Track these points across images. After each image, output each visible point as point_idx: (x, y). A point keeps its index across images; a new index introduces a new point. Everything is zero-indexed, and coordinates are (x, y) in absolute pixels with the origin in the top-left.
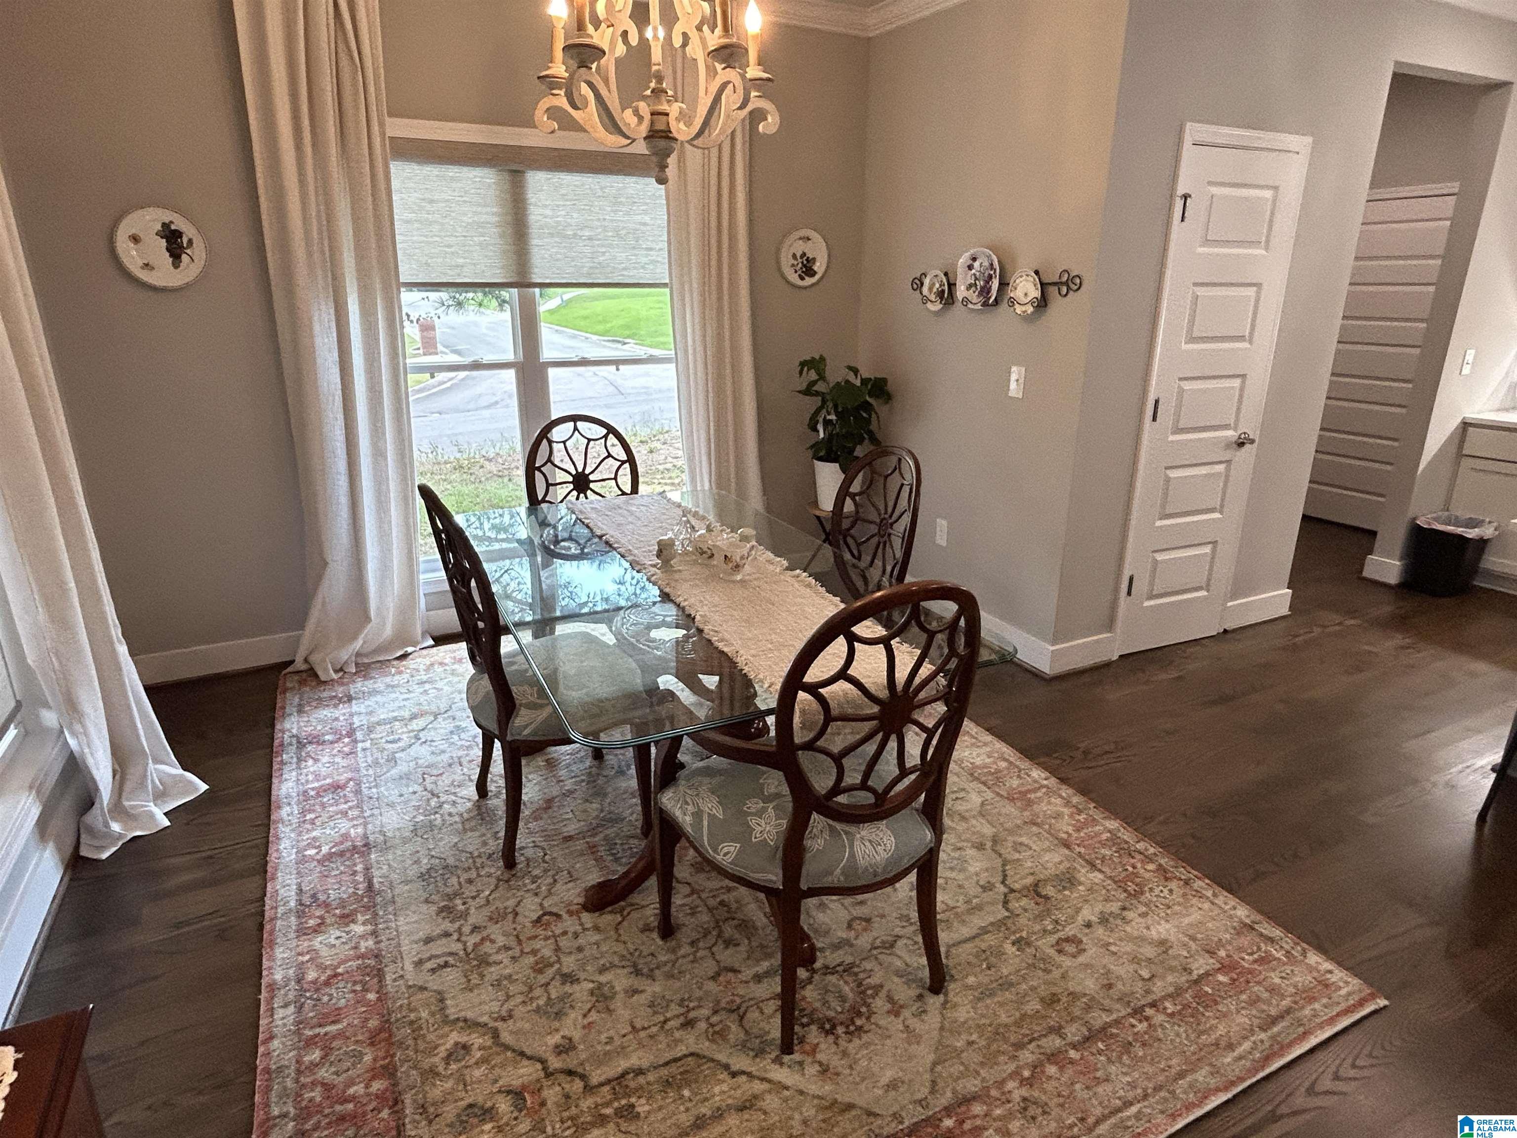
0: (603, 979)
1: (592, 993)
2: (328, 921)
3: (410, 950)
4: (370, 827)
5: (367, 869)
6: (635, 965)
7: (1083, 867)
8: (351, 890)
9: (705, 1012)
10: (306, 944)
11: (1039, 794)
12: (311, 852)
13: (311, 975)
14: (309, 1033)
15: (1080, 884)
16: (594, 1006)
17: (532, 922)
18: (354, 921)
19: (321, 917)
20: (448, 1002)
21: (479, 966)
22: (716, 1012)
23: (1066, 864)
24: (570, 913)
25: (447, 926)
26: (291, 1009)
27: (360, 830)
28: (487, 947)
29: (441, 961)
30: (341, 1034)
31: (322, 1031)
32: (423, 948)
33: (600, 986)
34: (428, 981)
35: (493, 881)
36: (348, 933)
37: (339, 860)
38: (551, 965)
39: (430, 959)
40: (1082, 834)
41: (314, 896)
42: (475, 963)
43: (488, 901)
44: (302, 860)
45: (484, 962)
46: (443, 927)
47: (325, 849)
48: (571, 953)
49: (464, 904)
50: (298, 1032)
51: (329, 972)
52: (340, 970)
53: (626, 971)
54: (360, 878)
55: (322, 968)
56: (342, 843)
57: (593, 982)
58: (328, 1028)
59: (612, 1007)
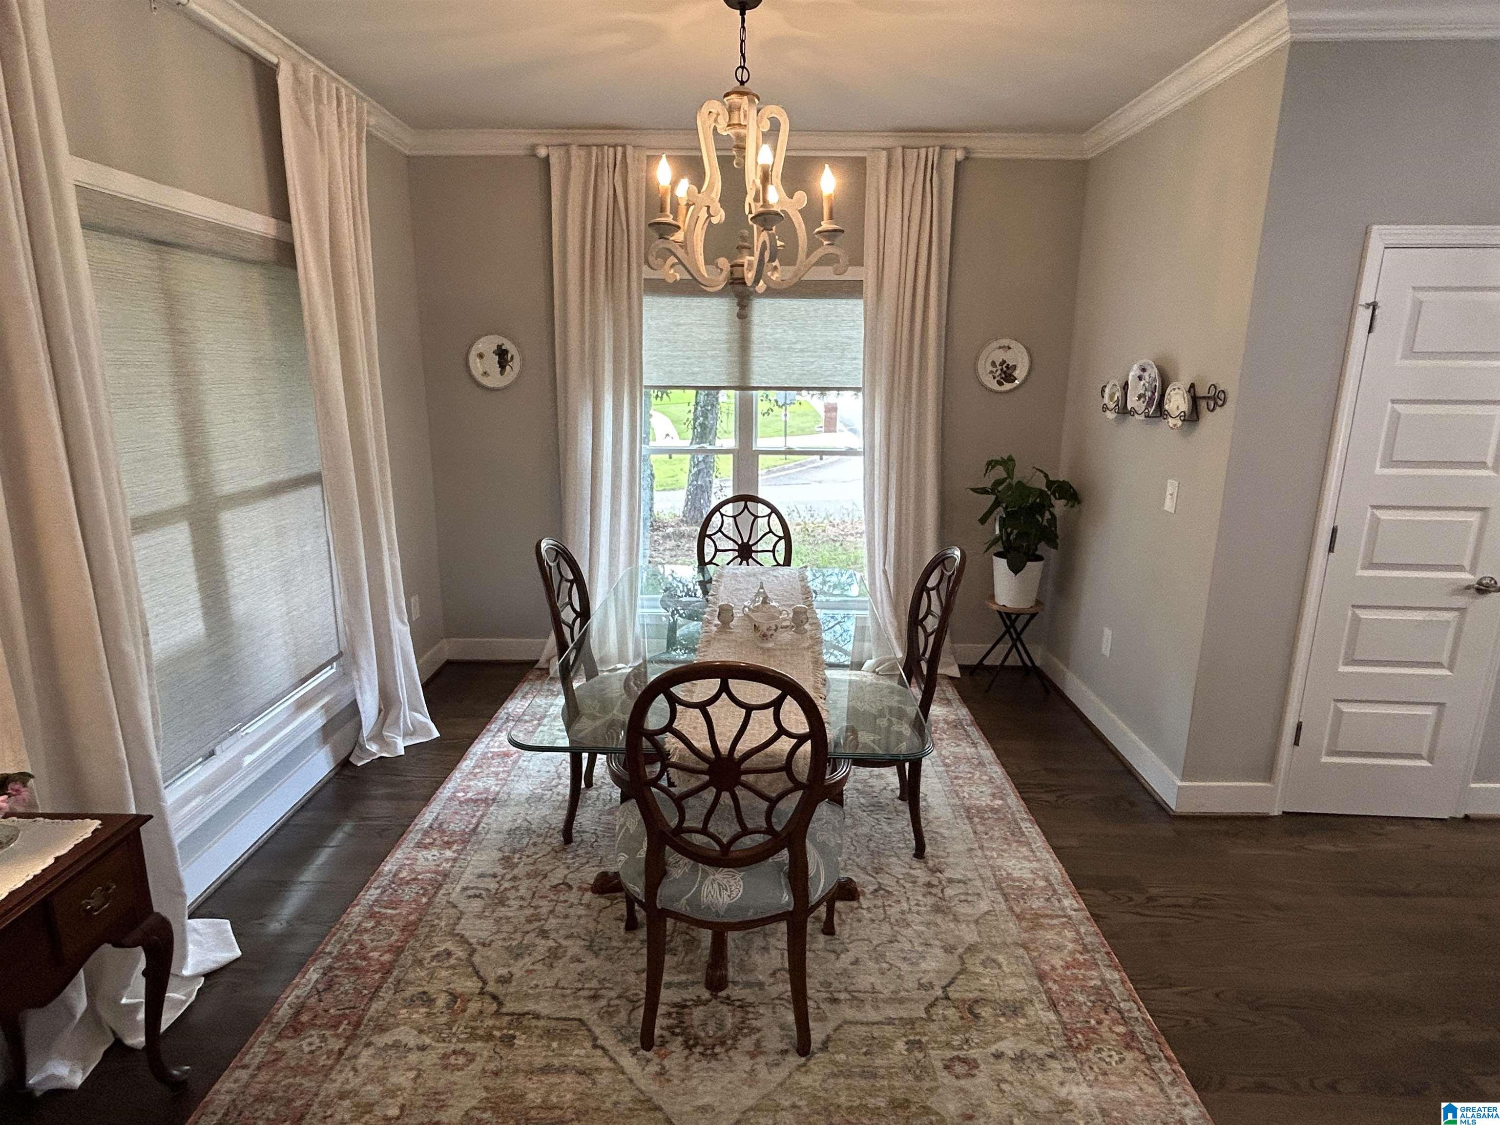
0: (564, 943)
1: (550, 949)
2: (437, 842)
3: (467, 878)
4: (505, 788)
5: (482, 816)
6: (592, 941)
7: (1042, 1002)
8: (463, 827)
9: (613, 994)
10: (414, 853)
11: (1055, 922)
12: (461, 794)
13: (404, 874)
14: (376, 909)
15: (1024, 1016)
16: (543, 959)
17: (551, 886)
18: (450, 848)
19: (435, 840)
20: (463, 921)
21: (496, 904)
22: (619, 997)
23: (1025, 994)
24: (580, 888)
25: (499, 870)
26: (379, 891)
27: (497, 789)
28: (512, 894)
29: (478, 892)
30: (391, 918)
31: (383, 911)
32: (476, 880)
33: (560, 946)
34: (460, 902)
35: (549, 849)
36: (441, 854)
37: (472, 804)
38: (540, 920)
39: (472, 888)
40: (1068, 973)
41: (441, 825)
42: (497, 901)
43: (535, 862)
44: (450, 799)
45: (502, 902)
46: (496, 870)
47: (469, 795)
48: (559, 917)
49: (520, 858)
50: (371, 906)
51: (413, 876)
52: (420, 877)
53: (583, 943)
54: (474, 821)
55: (412, 871)
56: (481, 793)
57: (556, 942)
58: (389, 911)
59: (555, 965)
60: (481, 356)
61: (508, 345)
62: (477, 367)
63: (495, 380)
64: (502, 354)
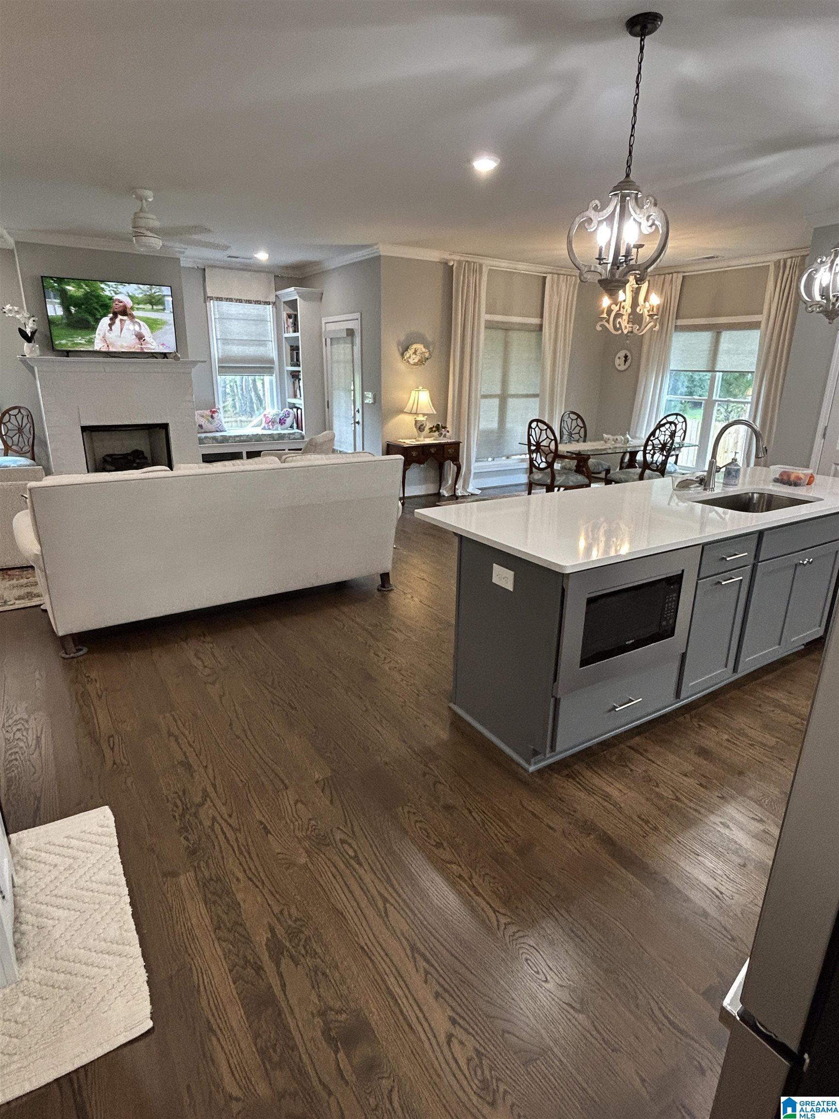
60: (619, 358)
61: (628, 354)
62: (617, 361)
63: (622, 368)
64: (626, 357)
